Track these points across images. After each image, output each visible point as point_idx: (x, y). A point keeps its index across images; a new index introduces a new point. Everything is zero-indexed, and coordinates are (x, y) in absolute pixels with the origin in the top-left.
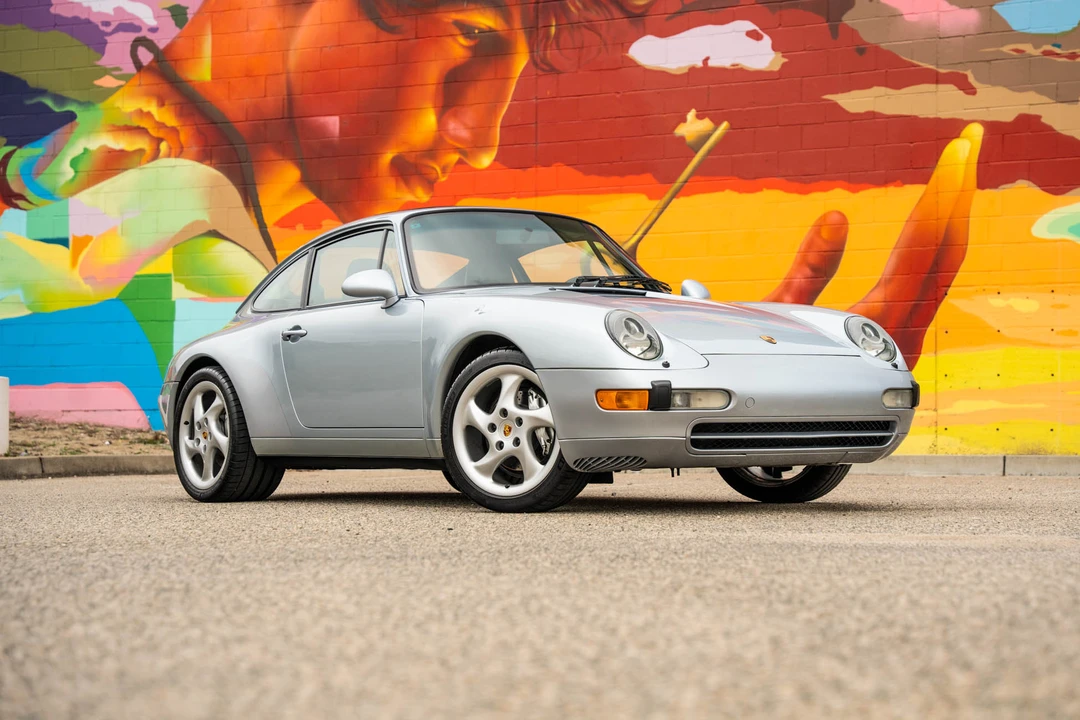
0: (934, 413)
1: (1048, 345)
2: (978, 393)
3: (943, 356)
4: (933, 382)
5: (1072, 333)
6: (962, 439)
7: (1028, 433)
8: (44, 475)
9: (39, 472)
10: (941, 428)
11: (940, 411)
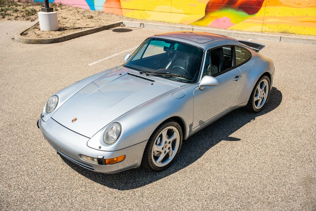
0: (263, 21)
1: (293, 7)
2: (274, 17)
3: (267, 8)
4: (264, 14)
5: (300, 4)
6: (269, 28)
7: (285, 28)
8: (65, 40)
9: (64, 40)
10: (264, 25)
11: (265, 21)
